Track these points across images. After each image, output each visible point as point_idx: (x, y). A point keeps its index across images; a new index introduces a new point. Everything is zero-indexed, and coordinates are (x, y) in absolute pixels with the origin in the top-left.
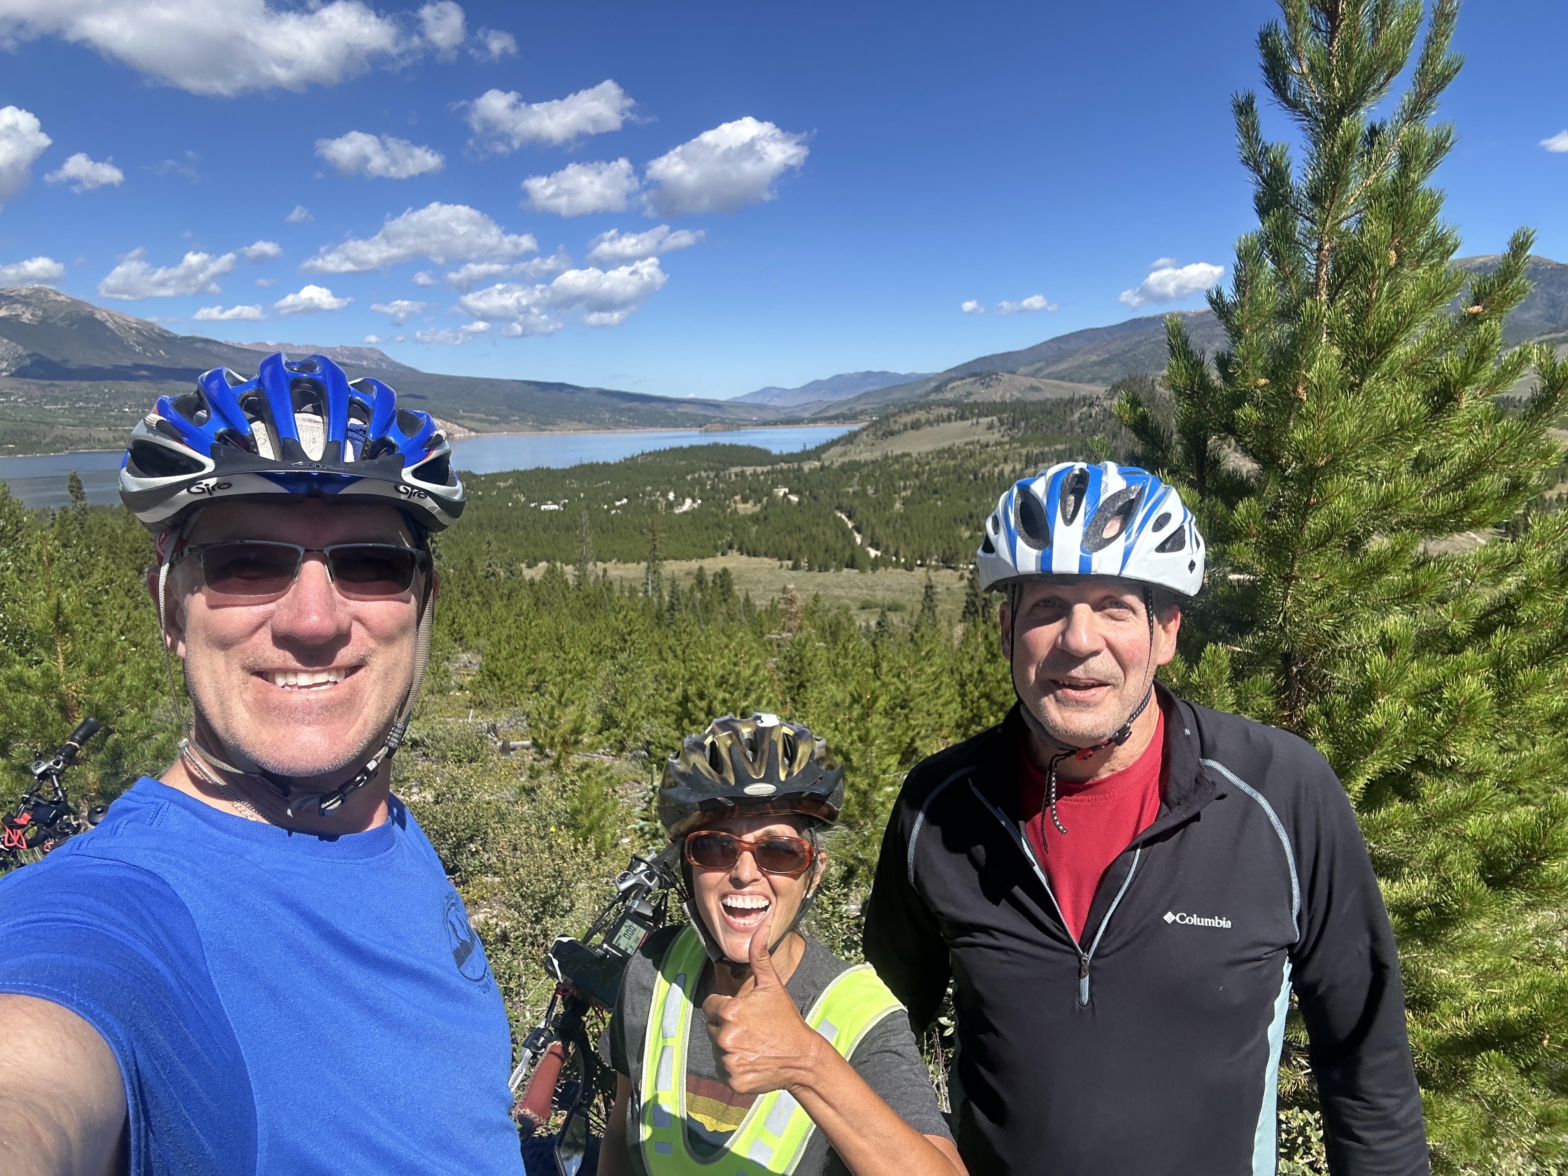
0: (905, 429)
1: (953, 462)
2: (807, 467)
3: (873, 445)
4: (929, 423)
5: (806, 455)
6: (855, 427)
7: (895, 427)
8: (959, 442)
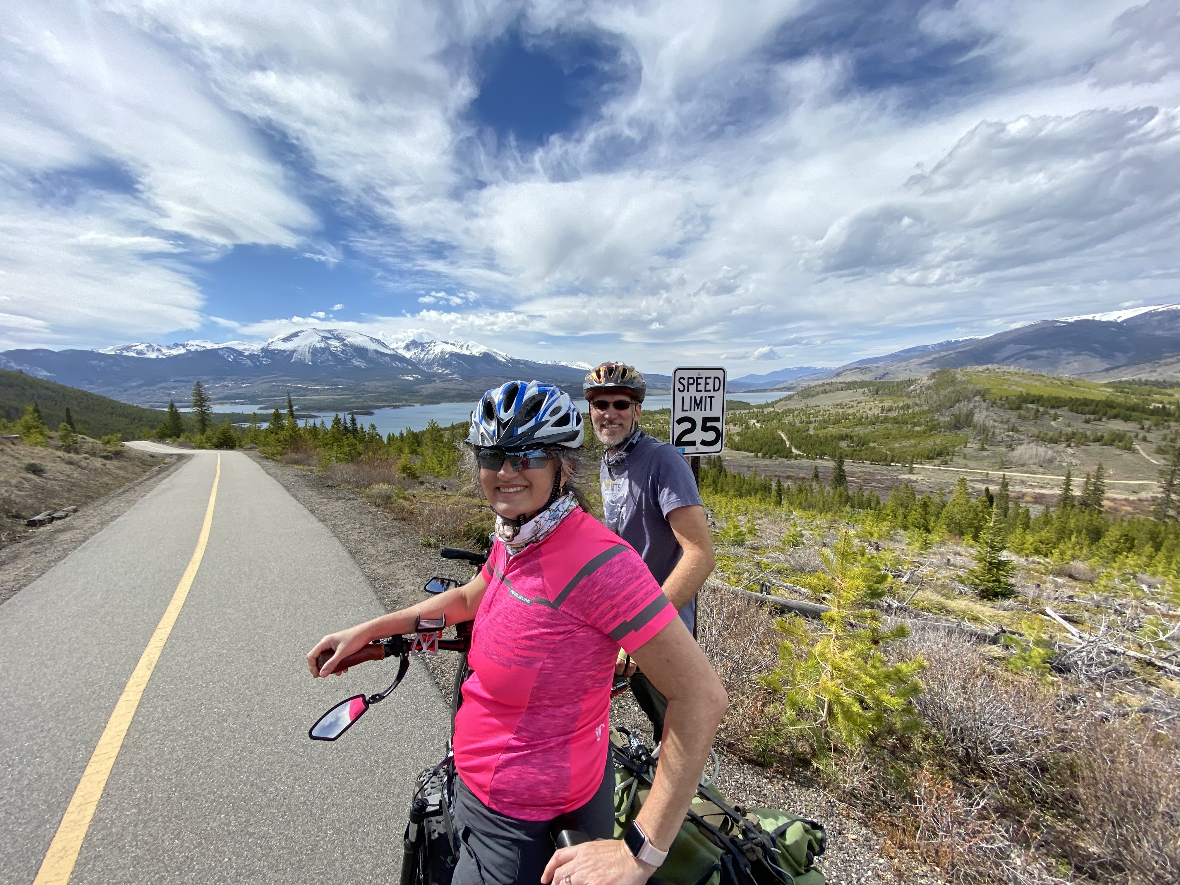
0: (818, 393)
1: (841, 411)
2: (767, 411)
3: (801, 401)
4: (830, 391)
5: (767, 405)
6: (792, 393)
7: (813, 393)
8: (846, 401)
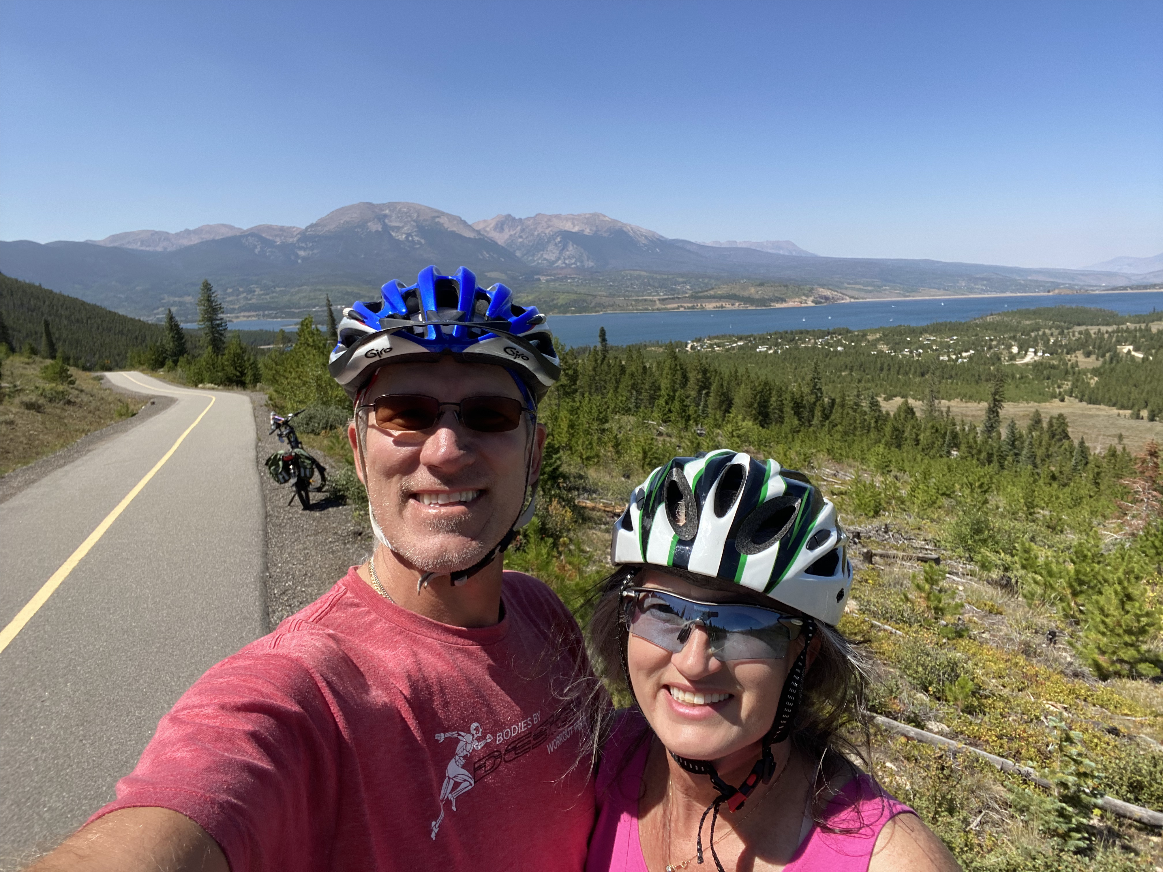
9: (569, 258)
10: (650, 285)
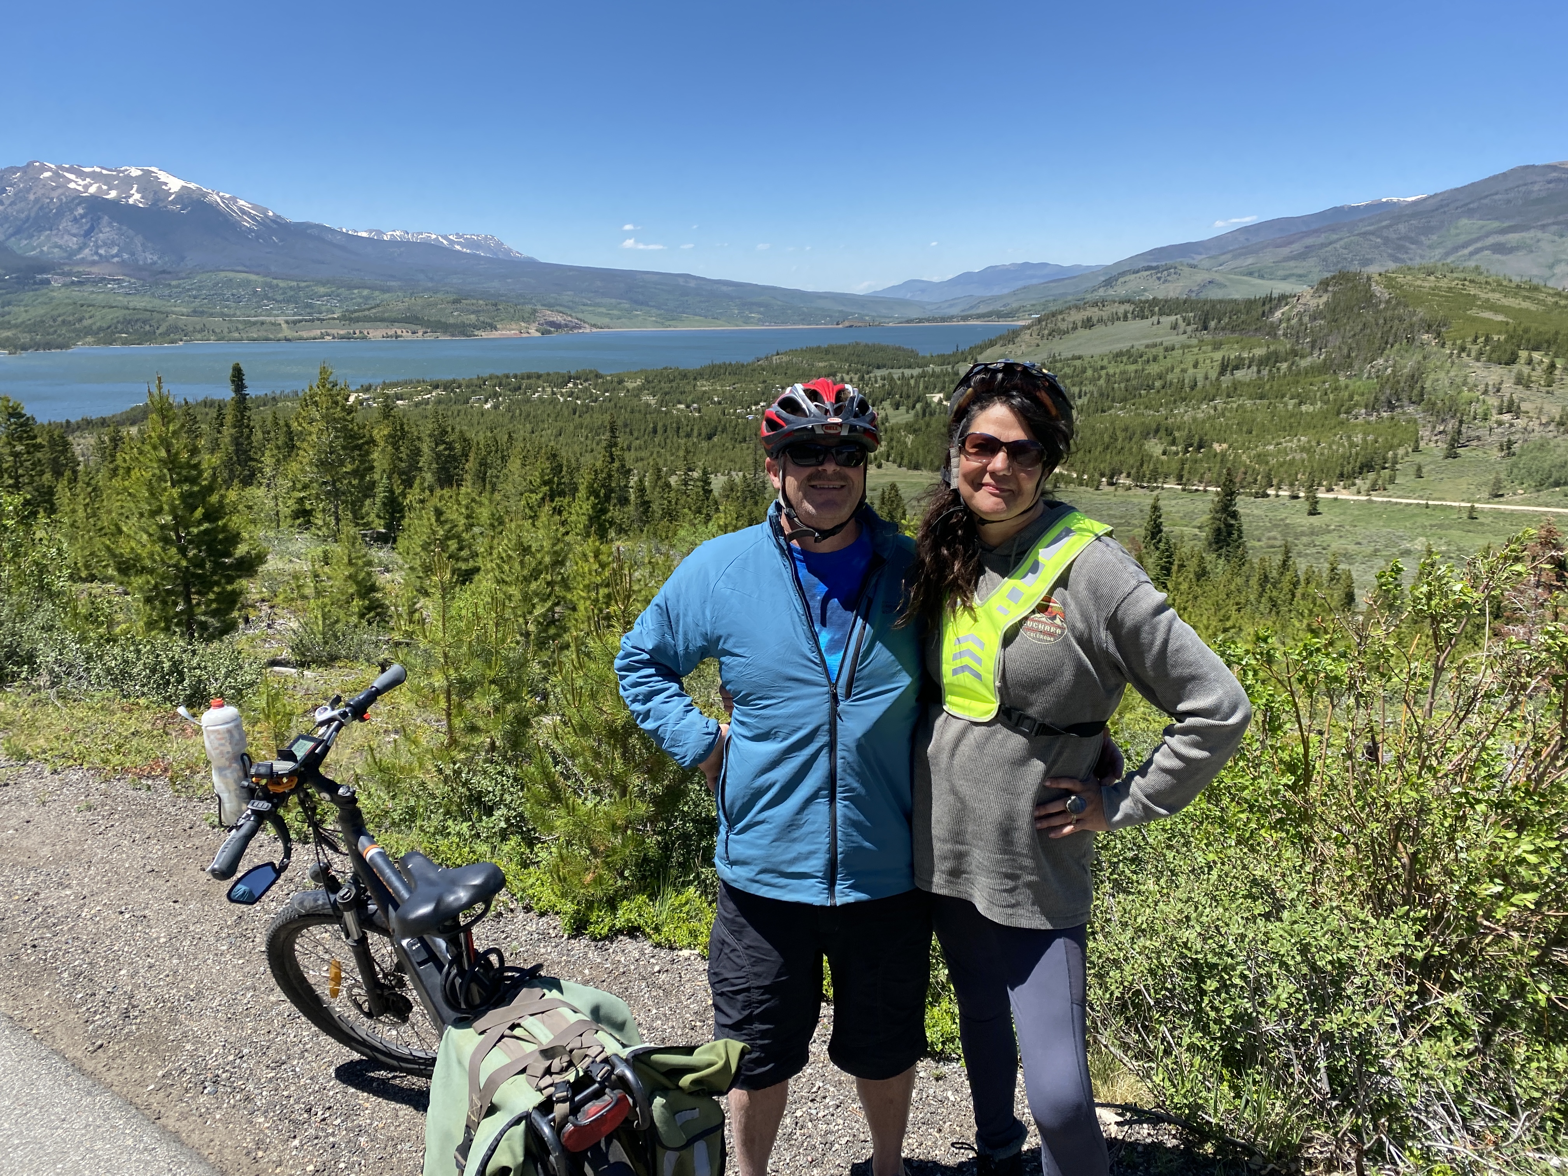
0: (1075, 328)
3: (1038, 345)
4: (1102, 322)
5: (960, 357)
7: (1064, 326)
9: (105, 244)
10: (268, 299)
